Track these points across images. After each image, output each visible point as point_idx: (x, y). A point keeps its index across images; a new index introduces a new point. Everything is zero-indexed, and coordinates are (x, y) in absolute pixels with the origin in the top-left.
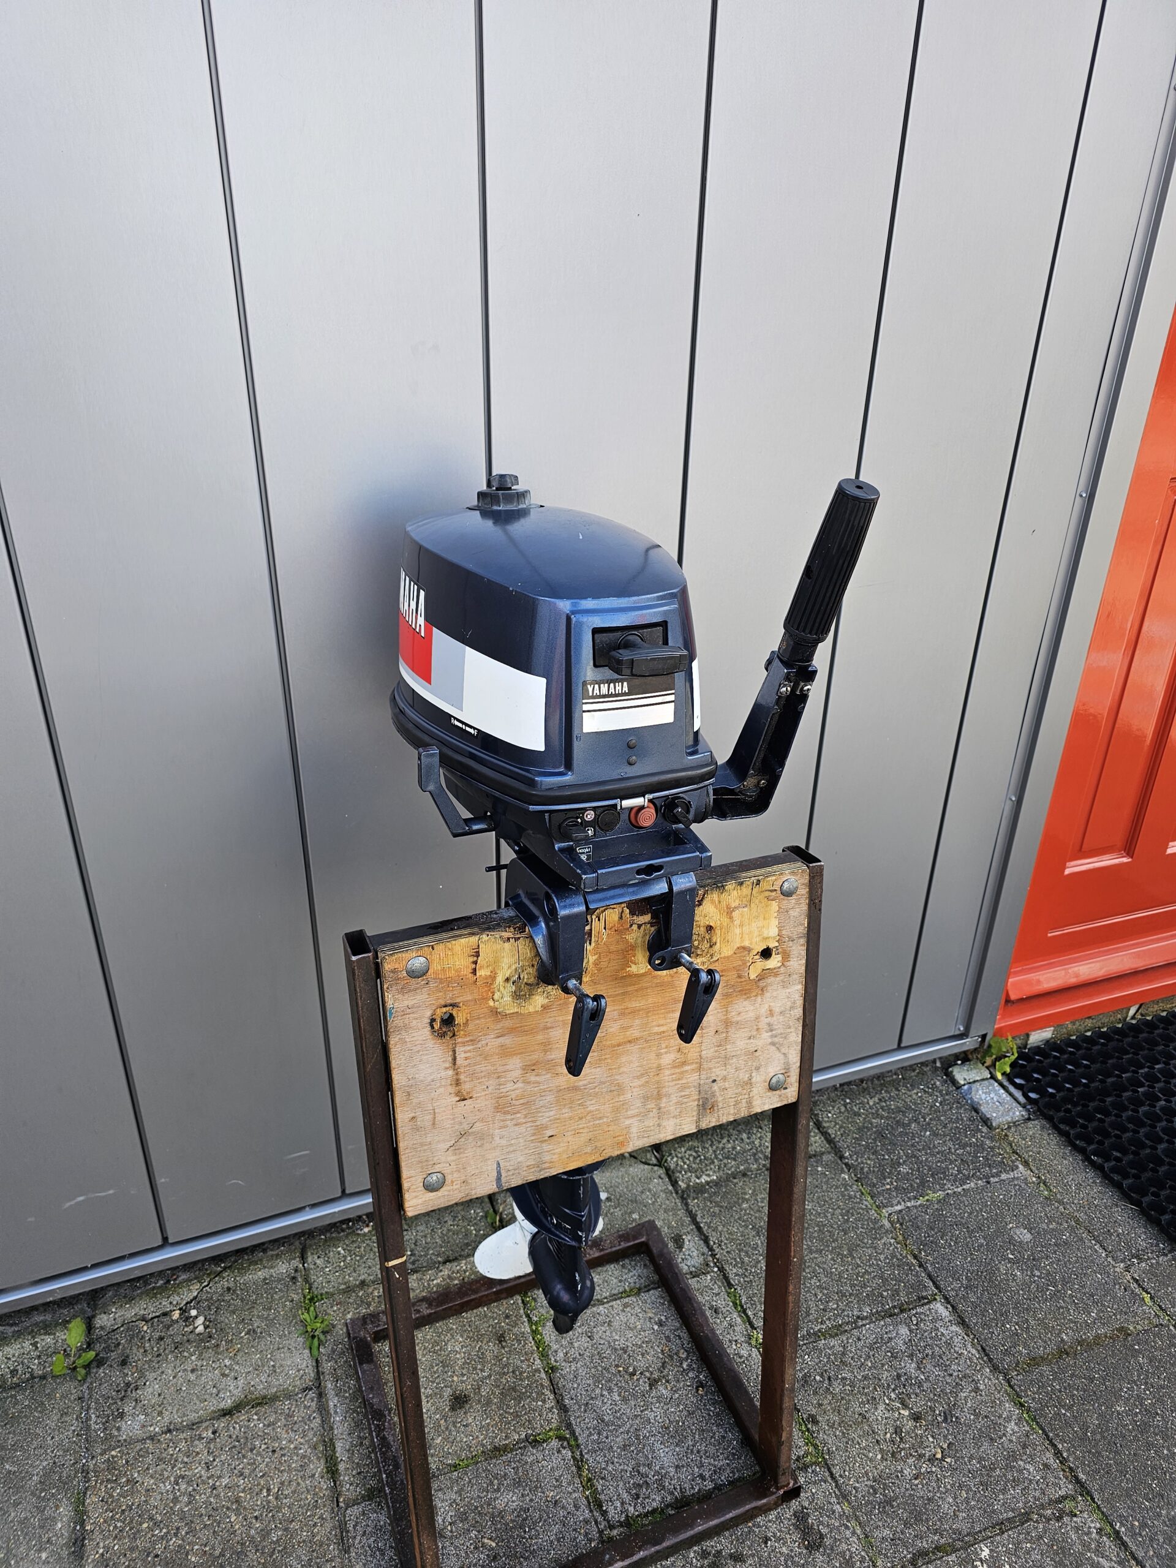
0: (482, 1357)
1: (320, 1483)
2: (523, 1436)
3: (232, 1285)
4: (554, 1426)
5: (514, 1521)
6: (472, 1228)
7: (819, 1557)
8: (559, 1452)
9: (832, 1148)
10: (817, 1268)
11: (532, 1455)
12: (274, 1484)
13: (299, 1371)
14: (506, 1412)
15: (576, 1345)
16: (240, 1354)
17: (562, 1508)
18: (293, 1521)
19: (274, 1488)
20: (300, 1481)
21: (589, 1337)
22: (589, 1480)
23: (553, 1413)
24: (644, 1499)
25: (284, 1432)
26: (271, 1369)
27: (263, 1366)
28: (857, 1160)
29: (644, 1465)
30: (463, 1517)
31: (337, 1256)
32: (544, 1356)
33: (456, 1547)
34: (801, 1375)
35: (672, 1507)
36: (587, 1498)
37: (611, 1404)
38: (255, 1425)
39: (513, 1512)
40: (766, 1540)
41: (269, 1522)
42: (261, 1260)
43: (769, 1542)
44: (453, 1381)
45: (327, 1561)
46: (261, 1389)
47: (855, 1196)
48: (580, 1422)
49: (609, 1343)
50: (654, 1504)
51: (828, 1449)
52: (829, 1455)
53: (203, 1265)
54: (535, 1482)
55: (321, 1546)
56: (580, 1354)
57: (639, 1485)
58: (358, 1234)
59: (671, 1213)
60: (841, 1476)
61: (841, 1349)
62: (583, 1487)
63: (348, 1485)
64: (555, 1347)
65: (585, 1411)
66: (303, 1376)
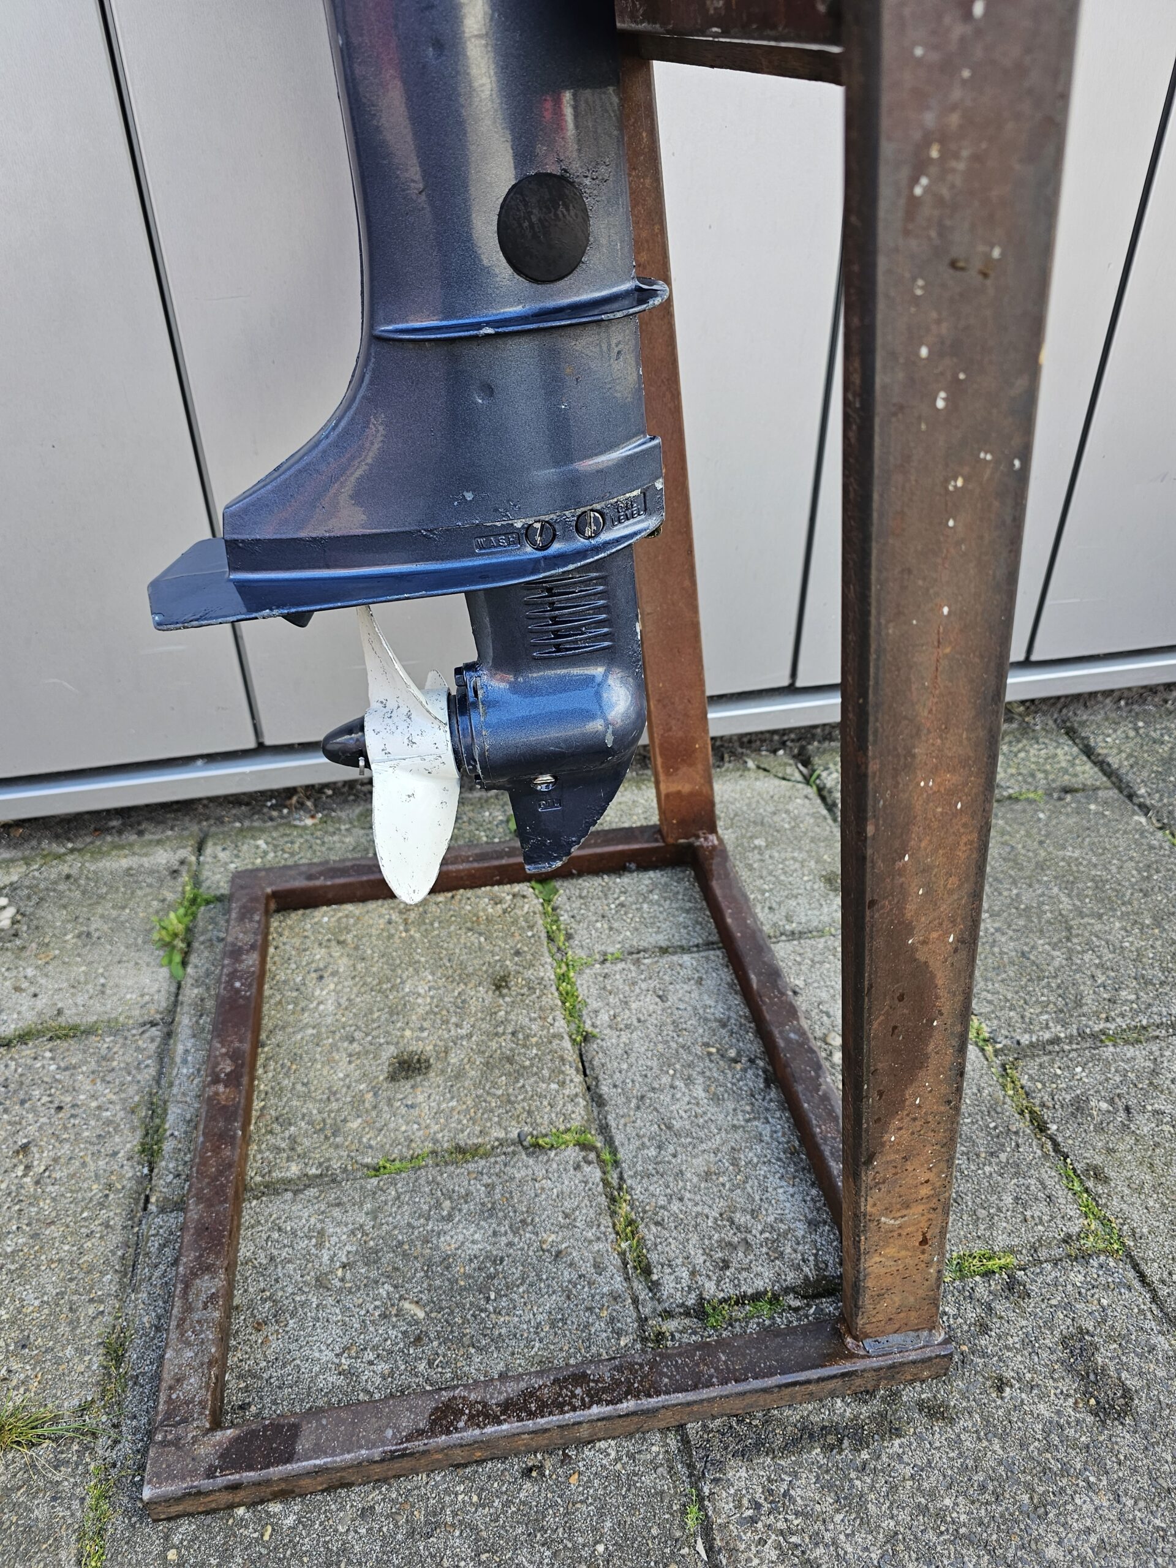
0: (461, 1005)
1: (122, 1166)
2: (514, 1134)
3: (74, 872)
4: (575, 1124)
5: (470, 1277)
6: (483, 834)
7: (1124, 1437)
8: (577, 1167)
9: (1113, 783)
10: (1094, 939)
11: (524, 1167)
12: (40, 1160)
13: (142, 996)
14: (488, 1093)
15: (634, 1006)
16: (55, 963)
17: (571, 1265)
18: (53, 1223)
19: (39, 1165)
20: (88, 1159)
21: (660, 997)
22: (631, 1223)
23: (577, 1104)
24: (740, 1271)
25: (88, 1081)
26: (99, 988)
27: (86, 983)
28: (1161, 800)
29: (744, 1210)
30: (371, 1257)
31: (253, 850)
32: (573, 1013)
33: (345, 1310)
34: (1068, 1098)
35: (796, 1293)
36: (622, 1254)
37: (689, 1103)
38: (43, 1067)
39: (471, 1260)
40: (1001, 1385)
41: (9, 1220)
42: (131, 845)
43: (1008, 1389)
44: (402, 1037)
45: (91, 1301)
46: (71, 1016)
47: (1161, 847)
48: (625, 1125)
49: (695, 1008)
50: (760, 1285)
51: (1133, 1230)
52: (1135, 1240)
53: (39, 844)
54: (523, 1213)
55: (89, 1272)
56: (639, 1021)
57: (730, 1244)
58: (296, 826)
59: (822, 844)
60: (1163, 1282)
61: (1148, 1063)
62: (617, 1233)
63: (171, 1176)
64: (594, 1004)
65: (638, 1108)
66: (147, 1003)
